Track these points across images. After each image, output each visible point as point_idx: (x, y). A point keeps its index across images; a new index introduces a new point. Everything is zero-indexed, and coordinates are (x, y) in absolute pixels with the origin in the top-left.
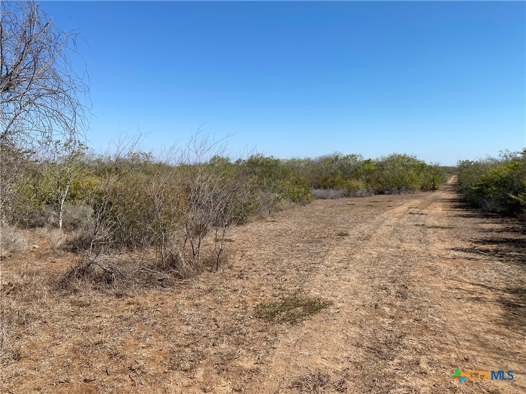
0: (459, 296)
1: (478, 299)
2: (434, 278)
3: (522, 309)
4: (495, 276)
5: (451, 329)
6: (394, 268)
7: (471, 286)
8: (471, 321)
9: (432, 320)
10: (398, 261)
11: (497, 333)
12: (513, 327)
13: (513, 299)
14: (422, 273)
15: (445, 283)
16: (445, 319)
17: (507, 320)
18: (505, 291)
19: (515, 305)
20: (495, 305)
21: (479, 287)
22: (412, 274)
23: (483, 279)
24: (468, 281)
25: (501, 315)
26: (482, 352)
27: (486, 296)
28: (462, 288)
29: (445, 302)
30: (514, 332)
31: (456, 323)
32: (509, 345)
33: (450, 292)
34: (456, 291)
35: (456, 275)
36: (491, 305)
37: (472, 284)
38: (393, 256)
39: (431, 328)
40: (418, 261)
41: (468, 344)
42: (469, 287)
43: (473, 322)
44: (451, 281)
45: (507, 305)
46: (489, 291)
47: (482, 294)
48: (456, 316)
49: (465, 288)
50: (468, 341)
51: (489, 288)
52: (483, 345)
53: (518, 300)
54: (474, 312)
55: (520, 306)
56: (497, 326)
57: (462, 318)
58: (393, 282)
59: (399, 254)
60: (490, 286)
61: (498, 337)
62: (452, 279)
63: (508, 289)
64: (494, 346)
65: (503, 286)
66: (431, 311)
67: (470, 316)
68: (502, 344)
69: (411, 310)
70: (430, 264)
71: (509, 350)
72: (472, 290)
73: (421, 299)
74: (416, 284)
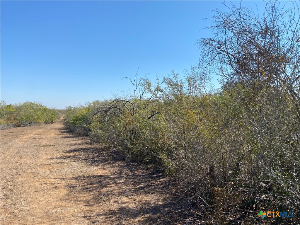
0: (45, 188)
1: (55, 188)
2: (33, 180)
3: (76, 188)
4: (69, 171)
5: (33, 213)
6: (8, 178)
7: (54, 180)
8: (47, 203)
9: (22, 210)
10: (12, 173)
11: (59, 207)
12: (69, 200)
13: (74, 183)
14: (26, 177)
15: (39, 182)
16: (31, 206)
17: (67, 197)
18: (71, 179)
19: (74, 186)
20: (64, 189)
21: (58, 180)
22: (19, 180)
23: (61, 174)
24: (53, 177)
25: (65, 194)
26: (47, 223)
27: (60, 185)
28: (49, 182)
29: (35, 195)
30: (68, 203)
31: (37, 207)
32: (64, 213)
33: (40, 187)
34: (45, 185)
35: (47, 175)
36: (61, 189)
37: (55, 179)
38: (10, 169)
39: (19, 216)
40: (27, 170)
41: (39, 220)
42: (53, 181)
43: (48, 204)
44: (43, 179)
45: (71, 187)
46: (63, 181)
47: (59, 183)
48: (39, 202)
49: (50, 182)
50: (41, 217)
51: (64, 179)
52: (49, 217)
53: (77, 183)
54: (51, 196)
55: (76, 187)
56: (61, 202)
57: (42, 203)
58: (4, 188)
59: (14, 167)
60: (64, 178)
61: (59, 209)
62: (44, 178)
63: (73, 178)
64: (55, 216)
65: (71, 176)
66: (24, 203)
67: (47, 200)
68: (60, 213)
69: (9, 206)
70: (34, 170)
71: (63, 215)
72: (54, 182)
73: (19, 196)
74: (20, 187)
